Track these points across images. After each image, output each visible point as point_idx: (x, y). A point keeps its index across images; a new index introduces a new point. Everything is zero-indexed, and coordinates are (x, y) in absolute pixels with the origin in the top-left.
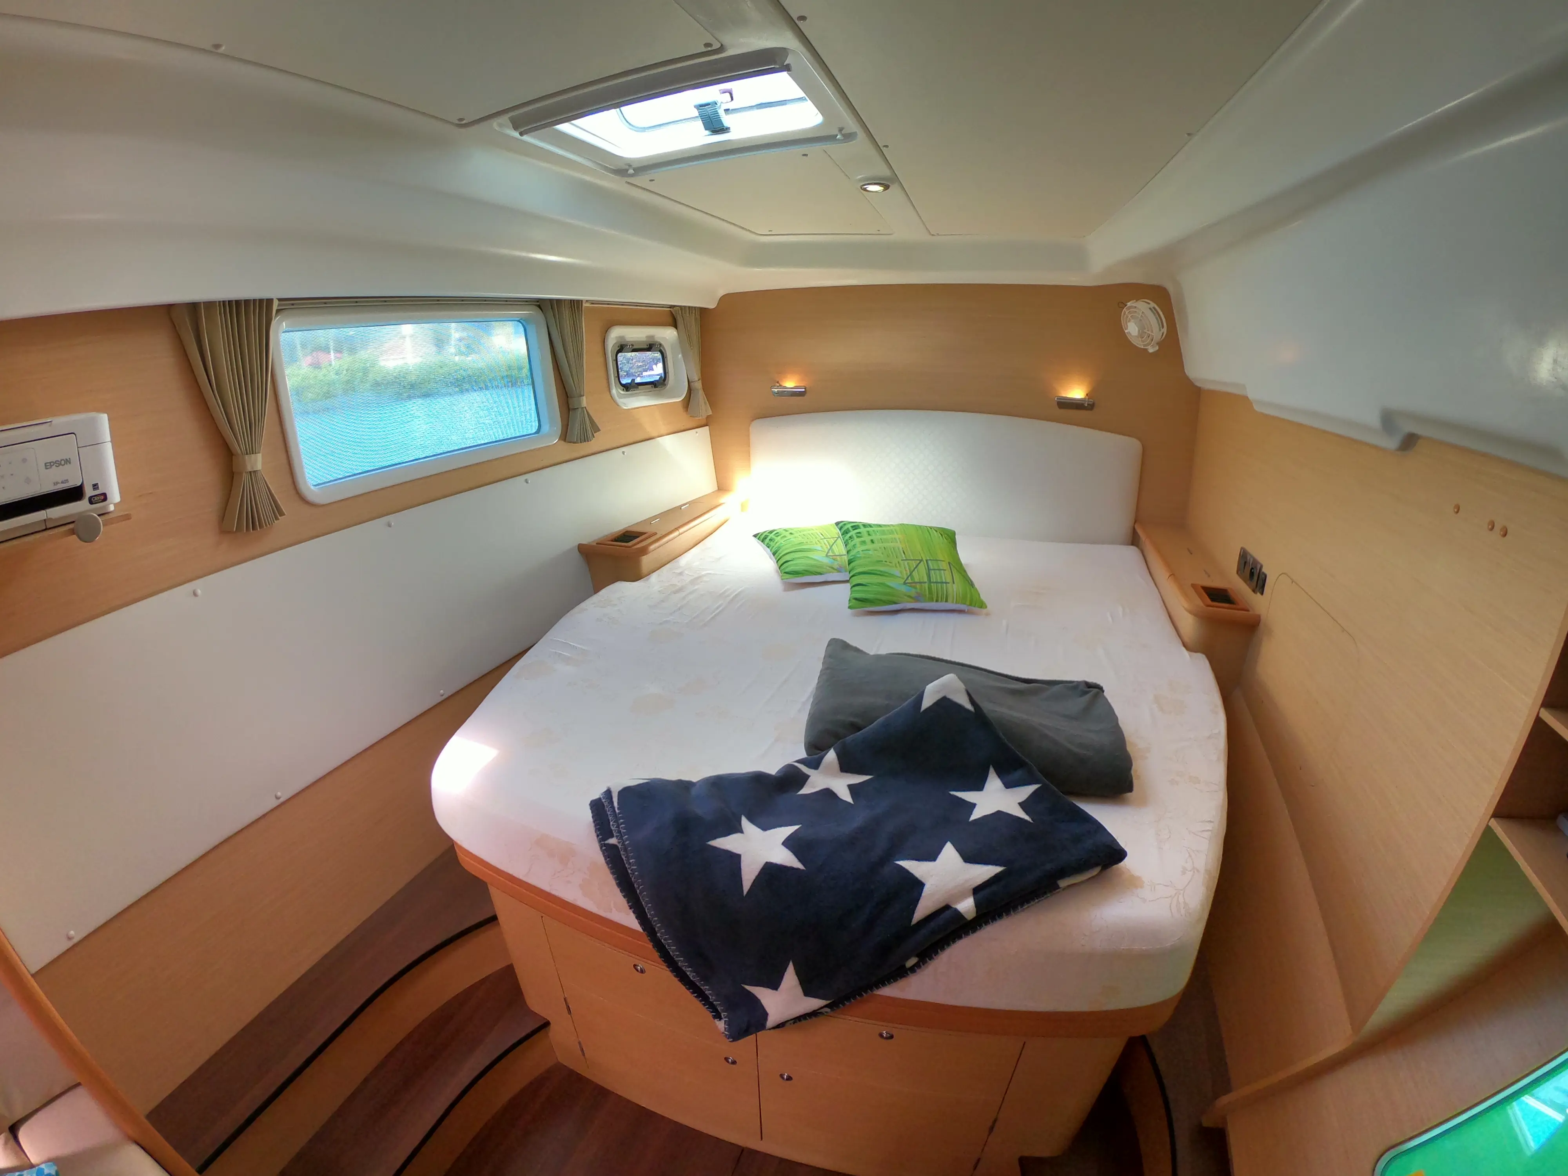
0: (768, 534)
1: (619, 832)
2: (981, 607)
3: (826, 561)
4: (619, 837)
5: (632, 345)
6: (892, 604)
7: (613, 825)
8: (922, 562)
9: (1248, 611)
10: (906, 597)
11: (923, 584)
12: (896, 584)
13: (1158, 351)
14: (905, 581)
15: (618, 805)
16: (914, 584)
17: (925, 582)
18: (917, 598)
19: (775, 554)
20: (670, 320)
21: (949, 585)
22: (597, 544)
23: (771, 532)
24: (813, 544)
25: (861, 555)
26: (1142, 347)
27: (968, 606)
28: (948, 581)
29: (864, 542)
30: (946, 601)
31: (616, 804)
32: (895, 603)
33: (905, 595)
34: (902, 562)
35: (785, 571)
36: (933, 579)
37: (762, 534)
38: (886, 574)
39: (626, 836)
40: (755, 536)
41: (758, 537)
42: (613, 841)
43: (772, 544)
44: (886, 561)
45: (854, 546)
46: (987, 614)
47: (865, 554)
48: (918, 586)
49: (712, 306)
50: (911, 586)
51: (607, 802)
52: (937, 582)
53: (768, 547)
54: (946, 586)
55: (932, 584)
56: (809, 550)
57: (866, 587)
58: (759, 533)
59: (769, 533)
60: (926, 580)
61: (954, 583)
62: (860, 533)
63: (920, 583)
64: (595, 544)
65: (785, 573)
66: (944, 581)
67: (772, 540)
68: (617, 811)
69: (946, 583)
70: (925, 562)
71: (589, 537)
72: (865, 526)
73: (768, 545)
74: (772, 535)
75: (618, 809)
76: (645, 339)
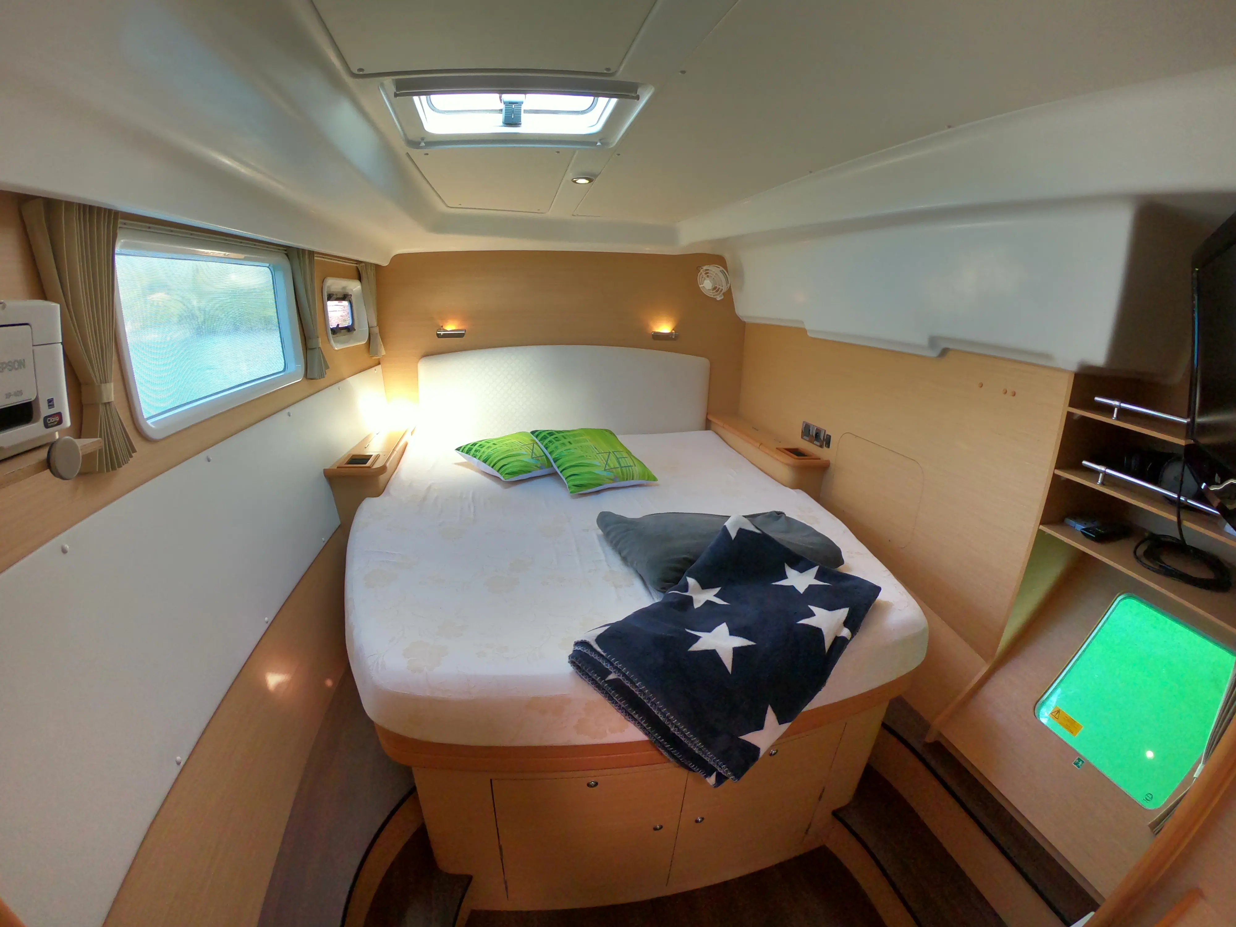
0: (471, 447)
1: (616, 668)
2: (655, 481)
3: (532, 462)
4: (617, 672)
5: (337, 295)
6: (598, 486)
7: (606, 665)
8: (611, 454)
9: (820, 459)
10: (608, 480)
11: (617, 469)
12: (599, 471)
13: (723, 299)
14: (605, 468)
15: (602, 649)
16: (611, 470)
17: (618, 468)
18: (614, 480)
19: (486, 461)
20: (355, 274)
21: (633, 468)
22: (337, 468)
23: (474, 444)
24: (518, 450)
25: (565, 453)
26: (712, 297)
27: (647, 480)
28: (632, 465)
29: (564, 444)
30: (633, 479)
31: (599, 649)
32: (601, 485)
33: (607, 478)
34: (597, 455)
35: (506, 473)
36: (623, 465)
37: (465, 448)
38: (590, 465)
39: (624, 669)
40: (458, 449)
41: (461, 450)
42: (612, 677)
43: (479, 454)
44: (587, 456)
45: (556, 447)
46: (658, 485)
47: (568, 453)
48: (614, 470)
49: (385, 263)
50: (609, 471)
51: (589, 651)
52: (625, 467)
53: (475, 457)
54: (631, 468)
55: (623, 468)
56: (518, 455)
57: (579, 476)
58: (461, 447)
59: (472, 445)
60: (618, 466)
61: (635, 466)
62: (556, 437)
63: (614, 468)
64: (336, 468)
65: (507, 474)
66: (629, 465)
67: (477, 451)
68: (604, 654)
69: (630, 466)
70: (612, 453)
71: (330, 464)
72: (559, 432)
73: (474, 456)
74: (475, 448)
75: (604, 652)
76: (340, 290)
